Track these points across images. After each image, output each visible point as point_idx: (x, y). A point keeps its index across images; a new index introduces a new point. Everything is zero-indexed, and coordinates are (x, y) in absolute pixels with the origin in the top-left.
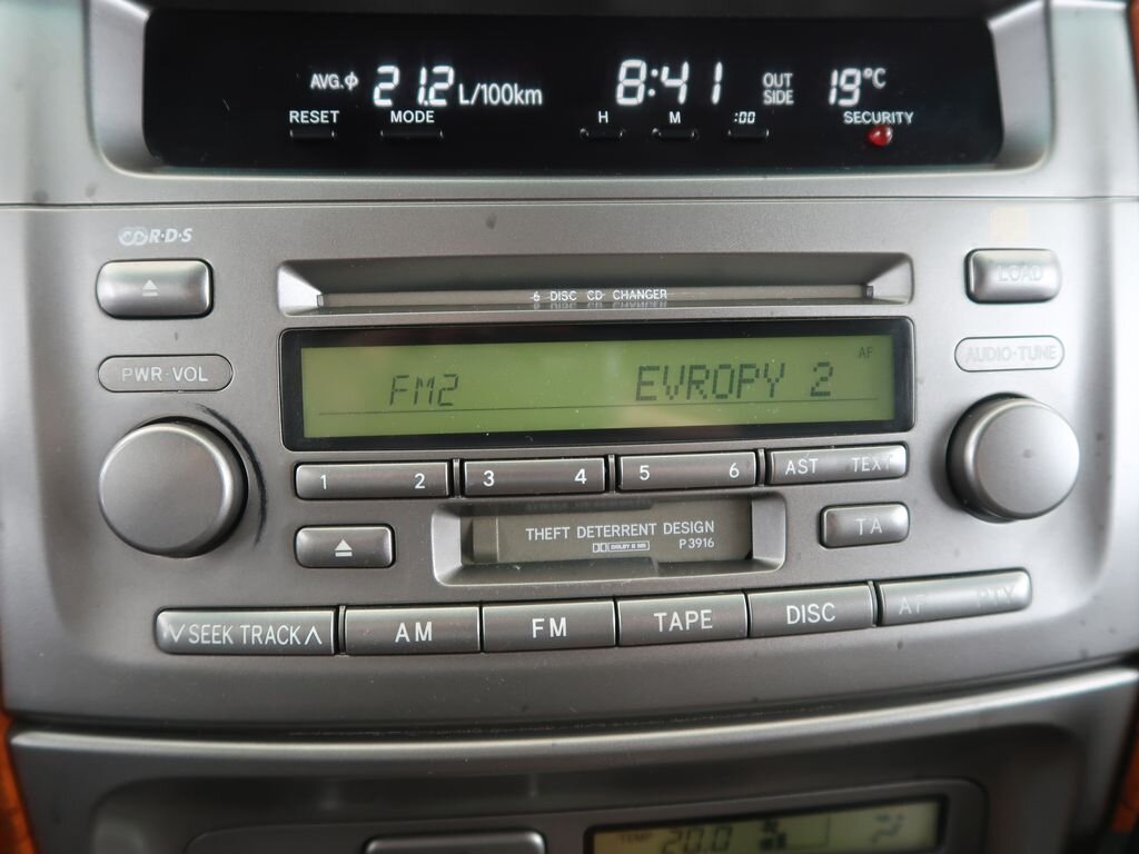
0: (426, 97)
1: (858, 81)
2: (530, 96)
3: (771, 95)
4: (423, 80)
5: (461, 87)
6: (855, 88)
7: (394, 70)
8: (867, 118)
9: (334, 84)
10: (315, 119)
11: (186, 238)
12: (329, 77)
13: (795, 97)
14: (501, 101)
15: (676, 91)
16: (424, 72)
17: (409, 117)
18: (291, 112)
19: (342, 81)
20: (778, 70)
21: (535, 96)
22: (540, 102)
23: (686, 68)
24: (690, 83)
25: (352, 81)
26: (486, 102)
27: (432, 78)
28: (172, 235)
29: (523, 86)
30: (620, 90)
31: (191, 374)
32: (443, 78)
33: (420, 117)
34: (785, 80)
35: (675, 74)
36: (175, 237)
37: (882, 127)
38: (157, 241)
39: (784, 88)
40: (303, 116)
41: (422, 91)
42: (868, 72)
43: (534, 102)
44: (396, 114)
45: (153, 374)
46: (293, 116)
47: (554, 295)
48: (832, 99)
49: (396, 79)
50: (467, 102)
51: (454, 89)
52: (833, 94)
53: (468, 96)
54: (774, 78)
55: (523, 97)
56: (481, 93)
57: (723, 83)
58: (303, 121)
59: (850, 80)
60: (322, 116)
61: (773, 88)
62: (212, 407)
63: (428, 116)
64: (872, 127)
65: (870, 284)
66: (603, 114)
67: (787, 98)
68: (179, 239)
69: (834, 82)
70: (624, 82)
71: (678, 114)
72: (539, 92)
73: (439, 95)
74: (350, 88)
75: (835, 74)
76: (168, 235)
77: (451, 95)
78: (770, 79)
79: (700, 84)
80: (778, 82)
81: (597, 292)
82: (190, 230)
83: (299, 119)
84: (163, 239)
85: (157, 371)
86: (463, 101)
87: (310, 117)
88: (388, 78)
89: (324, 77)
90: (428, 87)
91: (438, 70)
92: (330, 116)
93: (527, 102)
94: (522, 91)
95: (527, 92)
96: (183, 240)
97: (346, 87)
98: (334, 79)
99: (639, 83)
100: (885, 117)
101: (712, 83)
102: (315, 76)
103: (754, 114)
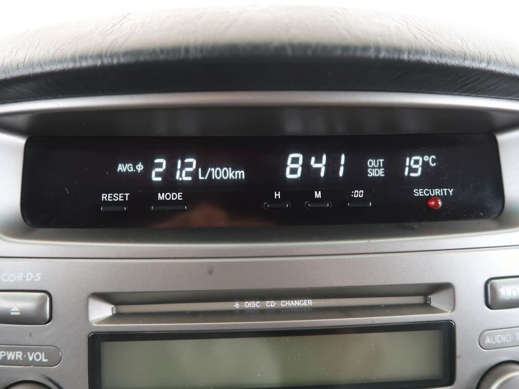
0: (181, 176)
1: (420, 163)
2: (238, 174)
3: (372, 171)
4: (179, 166)
5: (200, 170)
6: (419, 167)
7: (163, 161)
8: (427, 192)
9: (130, 169)
10: (116, 199)
11: (37, 278)
12: (127, 166)
13: (385, 172)
14: (222, 177)
15: (319, 169)
16: (179, 162)
17: (168, 196)
18: (103, 195)
19: (134, 168)
20: (376, 158)
21: (241, 174)
22: (243, 177)
23: (324, 157)
24: (326, 166)
25: (140, 167)
26: (213, 178)
27: (184, 165)
28: (29, 277)
29: (234, 169)
30: (288, 170)
31: (38, 357)
32: (190, 165)
33: (174, 197)
34: (380, 162)
35: (319, 160)
36: (31, 278)
37: (435, 198)
38: (21, 280)
39: (379, 167)
40: (109, 197)
41: (178, 173)
42: (426, 158)
43: (240, 177)
44: (161, 195)
45: (17, 356)
46: (104, 197)
47: (247, 304)
48: (406, 173)
49: (164, 167)
50: (203, 178)
51: (196, 170)
52: (407, 169)
53: (203, 175)
54: (373, 162)
55: (234, 175)
56: (211, 172)
57: (344, 165)
58: (109, 200)
59: (416, 162)
60: (120, 197)
61: (373, 168)
62: (50, 376)
63: (179, 196)
64: (430, 198)
65: (430, 297)
66: (277, 193)
67: (381, 173)
68: (33, 279)
69: (407, 164)
70: (290, 165)
71: (320, 192)
72: (243, 172)
73: (188, 174)
74: (139, 171)
75: (408, 159)
76: (27, 276)
77: (194, 174)
78: (371, 163)
79: (332, 166)
80: (376, 164)
81: (272, 302)
82: (40, 274)
83: (107, 198)
84: (25, 279)
85: (19, 354)
86: (200, 178)
87: (113, 197)
88: (160, 165)
89: (125, 166)
90: (181, 170)
91: (187, 160)
92: (125, 196)
93: (236, 178)
94: (234, 172)
95: (236, 172)
96: (36, 280)
97: (137, 171)
98: (130, 166)
99: (299, 166)
100: (437, 192)
101: (340, 165)
102: (120, 165)
103: (363, 191)
